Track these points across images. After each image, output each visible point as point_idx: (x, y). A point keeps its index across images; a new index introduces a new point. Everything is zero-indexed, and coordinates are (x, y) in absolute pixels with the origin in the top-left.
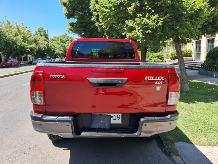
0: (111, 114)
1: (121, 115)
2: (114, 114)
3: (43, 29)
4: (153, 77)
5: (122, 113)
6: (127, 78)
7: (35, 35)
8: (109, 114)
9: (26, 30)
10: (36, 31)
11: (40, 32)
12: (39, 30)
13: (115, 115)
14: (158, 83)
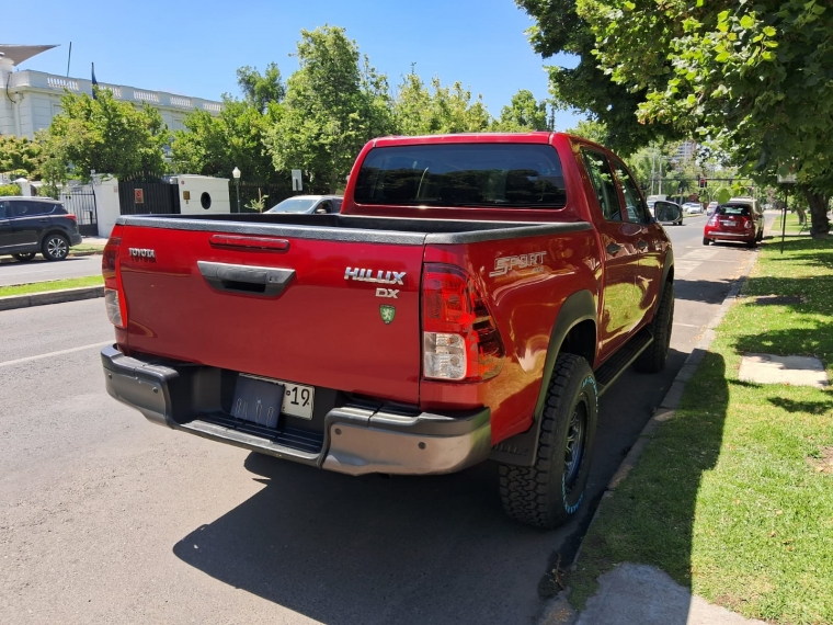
0: (286, 384)
1: (311, 390)
2: (294, 386)
3: (530, 97)
4: (370, 271)
5: (316, 388)
6: (293, 271)
7: (500, 121)
8: (281, 383)
9: (468, 108)
10: (506, 108)
11: (521, 108)
12: (515, 103)
13: (295, 389)
14: (383, 293)
